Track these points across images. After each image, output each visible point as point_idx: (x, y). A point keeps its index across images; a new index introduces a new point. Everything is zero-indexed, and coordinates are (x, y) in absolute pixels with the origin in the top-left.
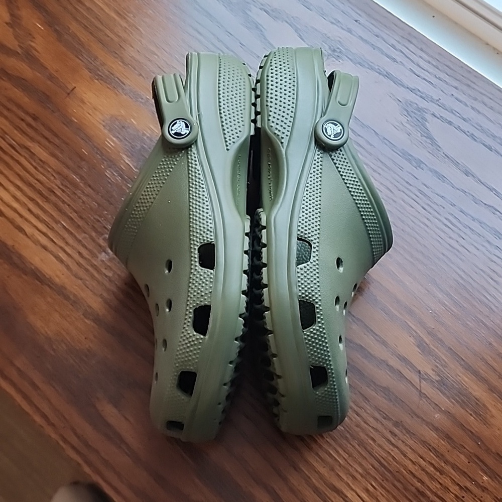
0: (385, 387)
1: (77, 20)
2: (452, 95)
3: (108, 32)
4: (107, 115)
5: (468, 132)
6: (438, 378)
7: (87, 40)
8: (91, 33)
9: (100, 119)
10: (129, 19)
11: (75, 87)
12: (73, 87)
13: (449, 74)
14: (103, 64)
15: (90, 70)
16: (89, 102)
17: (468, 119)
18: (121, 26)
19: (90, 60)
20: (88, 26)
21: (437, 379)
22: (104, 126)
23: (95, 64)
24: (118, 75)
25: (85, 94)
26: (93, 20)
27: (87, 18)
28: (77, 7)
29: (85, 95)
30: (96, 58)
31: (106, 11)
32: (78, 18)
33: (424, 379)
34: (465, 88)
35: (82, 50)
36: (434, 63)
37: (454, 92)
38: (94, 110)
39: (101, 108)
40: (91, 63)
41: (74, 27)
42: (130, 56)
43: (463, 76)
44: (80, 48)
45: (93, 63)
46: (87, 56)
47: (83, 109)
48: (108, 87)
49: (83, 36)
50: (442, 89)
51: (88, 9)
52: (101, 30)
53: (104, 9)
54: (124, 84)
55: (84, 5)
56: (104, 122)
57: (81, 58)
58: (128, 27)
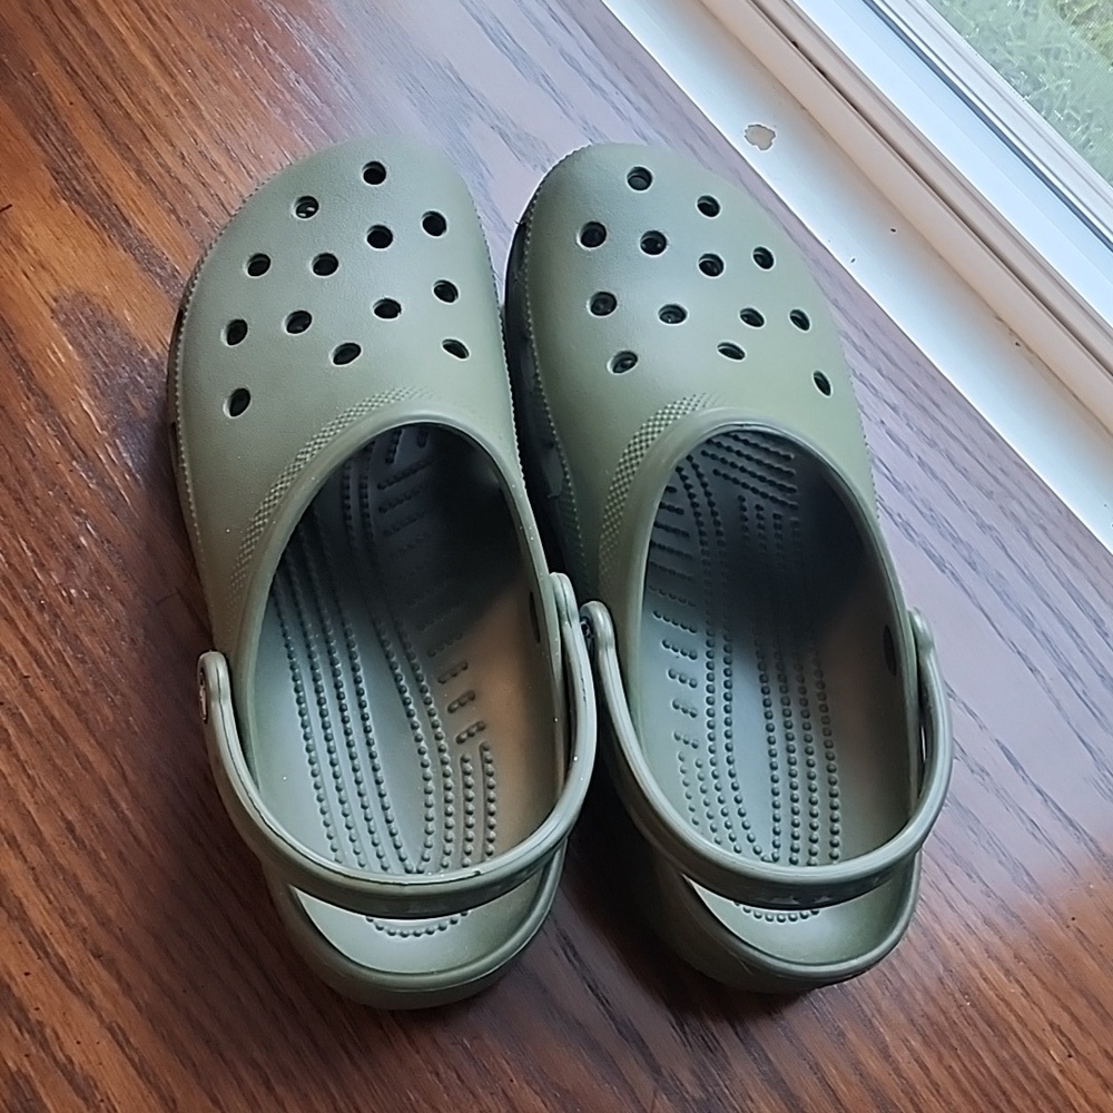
0: (568, 1091)
1: (57, 52)
2: (882, 422)
3: (122, 96)
4: (69, 287)
5: (899, 516)
6: (699, 1094)
7: (68, 104)
8: (81, 89)
9: (48, 292)
10: (180, 78)
11: (11, 206)
12: (5, 206)
13: (884, 372)
14: (92, 168)
15: (57, 174)
16: (32, 248)
17: (904, 485)
18: (158, 89)
19: (61, 149)
20: (80, 73)
21: (697, 1096)
22: (52, 311)
23: (71, 164)
24: (120, 200)
25: (30, 226)
26: (94, 60)
27: (82, 56)
28: (66, 22)
29: (28, 230)
30: (78, 150)
31: (133, 47)
32: (61, 48)
33: (664, 1089)
34: (914, 413)
35: (51, 124)
36: (856, 340)
37: (887, 415)
38: (39, 268)
39: (58, 268)
40: (64, 160)
41: (46, 66)
42: (160, 164)
43: (916, 385)
44: (48, 120)
45: (68, 159)
46: (58, 139)
47: (16, 261)
48: (88, 223)
49: (62, 92)
50: (862, 403)
51: (92, 35)
52: (107, 88)
53: (129, 42)
54: (129, 225)
55: (85, 23)
56: (56, 300)
57: (42, 140)
58: (172, 97)
